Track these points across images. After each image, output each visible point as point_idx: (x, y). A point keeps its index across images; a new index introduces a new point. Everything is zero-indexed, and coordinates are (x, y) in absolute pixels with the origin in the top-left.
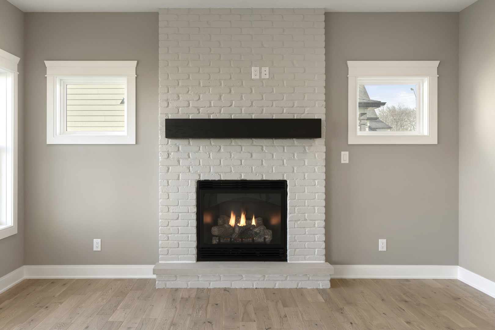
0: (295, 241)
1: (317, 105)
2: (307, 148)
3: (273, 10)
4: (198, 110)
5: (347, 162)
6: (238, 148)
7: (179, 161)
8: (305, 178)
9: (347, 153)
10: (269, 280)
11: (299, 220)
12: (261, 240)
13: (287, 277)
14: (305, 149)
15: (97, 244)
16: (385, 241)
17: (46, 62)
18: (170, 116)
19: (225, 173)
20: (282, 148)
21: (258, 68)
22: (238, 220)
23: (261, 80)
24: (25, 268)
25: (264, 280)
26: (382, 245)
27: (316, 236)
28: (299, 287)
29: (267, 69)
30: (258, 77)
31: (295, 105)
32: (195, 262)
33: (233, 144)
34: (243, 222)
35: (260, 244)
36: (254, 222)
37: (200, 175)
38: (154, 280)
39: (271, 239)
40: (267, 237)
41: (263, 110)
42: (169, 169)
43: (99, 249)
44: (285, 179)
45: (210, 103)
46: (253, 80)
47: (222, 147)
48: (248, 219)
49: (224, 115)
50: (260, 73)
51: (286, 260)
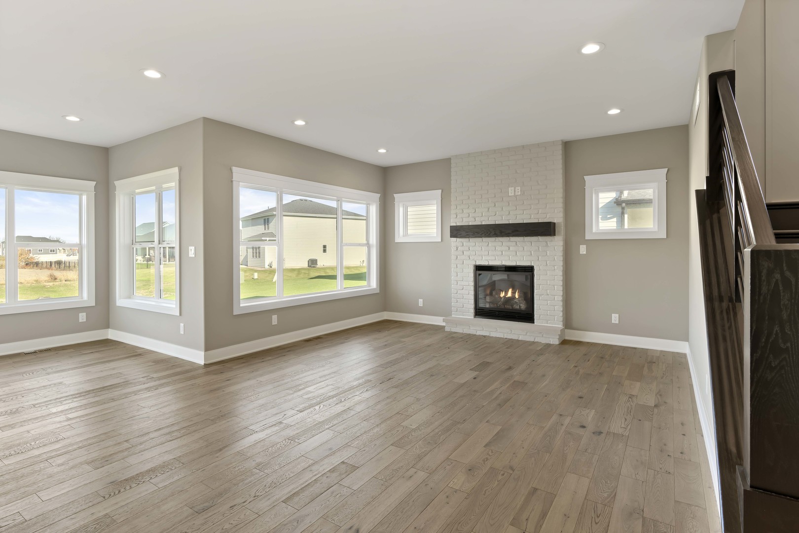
0: (540, 309)
1: (556, 211)
2: (548, 243)
3: (523, 147)
4: (475, 219)
5: (585, 253)
6: (500, 244)
7: (463, 252)
8: (547, 265)
9: (585, 246)
10: (515, 334)
11: (543, 295)
12: (518, 307)
13: (527, 333)
14: (547, 244)
15: (421, 302)
16: (617, 315)
17: (394, 195)
18: (458, 223)
19: (492, 260)
20: (530, 243)
21: (513, 188)
22: (506, 293)
23: (515, 196)
24: (385, 313)
25: (511, 333)
26: (615, 319)
27: (556, 307)
28: (536, 341)
29: (519, 188)
30: (513, 194)
31: (540, 212)
32: (473, 318)
33: (497, 240)
34: (510, 294)
35: (516, 310)
36: (517, 296)
37: (476, 262)
38: (444, 327)
39: (525, 307)
40: (522, 305)
41: (517, 217)
42: (457, 257)
43: (422, 305)
44: (533, 265)
45: (482, 214)
46: (510, 196)
47: (490, 243)
48: (514, 293)
49: (491, 221)
50: (515, 191)
51: (534, 323)
